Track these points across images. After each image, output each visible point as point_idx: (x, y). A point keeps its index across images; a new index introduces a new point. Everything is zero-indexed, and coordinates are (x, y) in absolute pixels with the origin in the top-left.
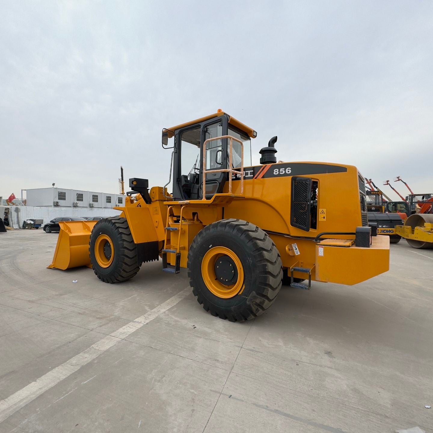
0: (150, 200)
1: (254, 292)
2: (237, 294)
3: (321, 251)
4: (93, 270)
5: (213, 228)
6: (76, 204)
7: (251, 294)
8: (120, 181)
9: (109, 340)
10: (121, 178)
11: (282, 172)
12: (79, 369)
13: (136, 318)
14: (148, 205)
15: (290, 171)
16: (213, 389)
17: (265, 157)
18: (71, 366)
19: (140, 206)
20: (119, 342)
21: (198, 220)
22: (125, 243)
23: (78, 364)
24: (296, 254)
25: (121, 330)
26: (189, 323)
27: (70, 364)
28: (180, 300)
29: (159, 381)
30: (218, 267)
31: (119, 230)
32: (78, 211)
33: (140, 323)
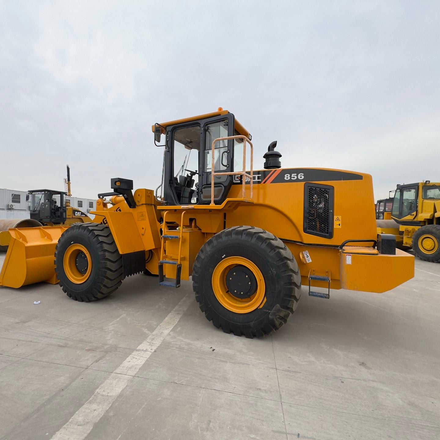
0: (135, 204)
1: (278, 305)
2: (257, 308)
3: (349, 260)
4: (61, 287)
5: (226, 236)
6: (11, 207)
7: (275, 307)
8: (66, 181)
9: (117, 380)
10: (66, 177)
11: (294, 177)
12: (92, 429)
13: (139, 345)
14: (131, 210)
15: (303, 177)
16: (274, 429)
17: (270, 162)
18: (78, 427)
19: (120, 210)
20: (131, 381)
21: (196, 226)
22: (107, 254)
23: (87, 421)
24: (308, 262)
25: (126, 363)
26: (204, 345)
27: (76, 424)
28: (180, 317)
29: (207, 430)
30: (231, 279)
31: (99, 238)
32: (13, 214)
33: (146, 351)
